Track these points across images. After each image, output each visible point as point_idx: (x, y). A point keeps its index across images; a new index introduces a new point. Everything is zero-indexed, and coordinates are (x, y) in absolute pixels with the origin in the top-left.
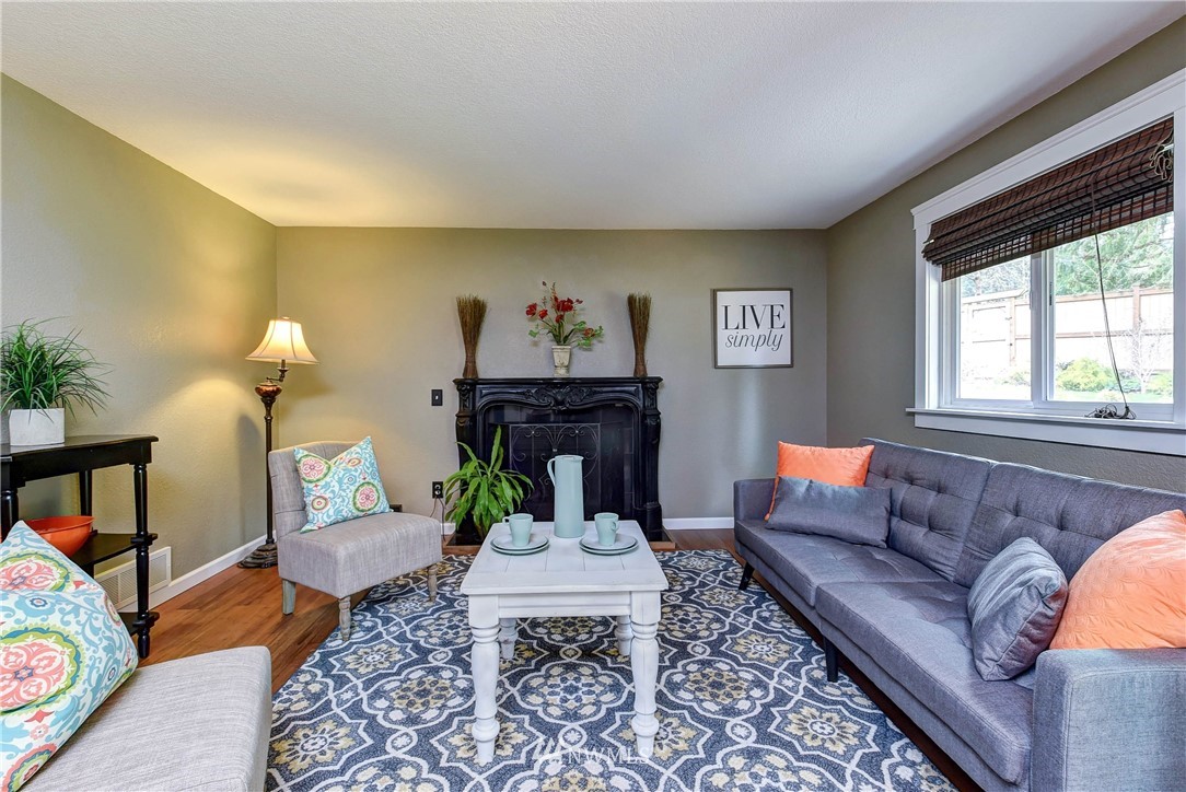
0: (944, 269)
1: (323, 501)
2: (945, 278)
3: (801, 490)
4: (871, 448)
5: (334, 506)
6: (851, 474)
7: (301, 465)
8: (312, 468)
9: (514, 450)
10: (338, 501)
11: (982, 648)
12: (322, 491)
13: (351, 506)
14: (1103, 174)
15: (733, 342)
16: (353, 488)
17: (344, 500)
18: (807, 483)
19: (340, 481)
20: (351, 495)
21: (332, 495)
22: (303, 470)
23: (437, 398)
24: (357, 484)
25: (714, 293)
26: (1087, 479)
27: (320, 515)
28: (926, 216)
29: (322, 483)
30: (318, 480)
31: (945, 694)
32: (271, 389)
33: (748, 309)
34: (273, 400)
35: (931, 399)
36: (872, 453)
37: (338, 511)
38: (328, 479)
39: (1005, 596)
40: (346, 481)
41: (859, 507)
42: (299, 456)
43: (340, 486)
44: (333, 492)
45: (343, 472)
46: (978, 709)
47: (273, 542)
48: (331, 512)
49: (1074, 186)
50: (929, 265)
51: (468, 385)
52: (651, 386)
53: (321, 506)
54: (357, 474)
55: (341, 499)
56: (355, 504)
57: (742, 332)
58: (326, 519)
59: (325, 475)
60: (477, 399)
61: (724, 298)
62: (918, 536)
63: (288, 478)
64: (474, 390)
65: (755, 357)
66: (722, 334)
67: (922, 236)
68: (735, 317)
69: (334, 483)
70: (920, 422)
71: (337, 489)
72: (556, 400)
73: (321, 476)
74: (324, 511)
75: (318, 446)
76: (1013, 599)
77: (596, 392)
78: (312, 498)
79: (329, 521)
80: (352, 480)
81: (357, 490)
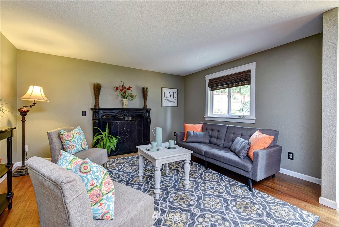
0: (211, 89)
1: (73, 146)
2: (211, 91)
3: (192, 133)
4: (202, 124)
5: (76, 147)
6: (200, 130)
7: (64, 135)
8: (68, 136)
9: (113, 129)
10: (77, 146)
11: (241, 154)
12: (72, 143)
13: (81, 147)
14: (241, 76)
15: (166, 101)
16: (81, 142)
17: (79, 146)
18: (193, 132)
19: (77, 140)
20: (81, 144)
21: (75, 144)
22: (64, 137)
23: (84, 114)
24: (82, 140)
25: (162, 88)
26: (244, 127)
27: (72, 151)
28: (208, 77)
29: (72, 140)
30: (71, 140)
31: (238, 162)
32: (25, 110)
33: (169, 93)
34: (26, 114)
35: (209, 114)
36: (203, 125)
37: (77, 149)
38: (74, 139)
39: (243, 145)
40: (79, 139)
41: (204, 136)
42: (63, 132)
43: (78, 141)
44: (76, 143)
45: (78, 137)
46: (243, 163)
47: (25, 166)
48: (76, 150)
49: (237, 78)
50: (209, 87)
51: (96, 110)
52: (148, 111)
53: (72, 148)
54: (81, 137)
55: (78, 145)
56: (82, 146)
57: (167, 98)
58: (74, 152)
59: (73, 138)
60: (100, 114)
61: (164, 90)
62: (214, 140)
63: (57, 140)
64: (99, 111)
65: (170, 104)
66: (163, 99)
67: (207, 82)
68: (166, 95)
69: (76, 140)
70: (206, 119)
71: (77, 142)
72: (124, 114)
73: (71, 138)
74: (73, 149)
75: (68, 129)
76: (245, 145)
77: (134, 113)
78: (68, 146)
79: (75, 152)
80: (80, 139)
81: (82, 142)
